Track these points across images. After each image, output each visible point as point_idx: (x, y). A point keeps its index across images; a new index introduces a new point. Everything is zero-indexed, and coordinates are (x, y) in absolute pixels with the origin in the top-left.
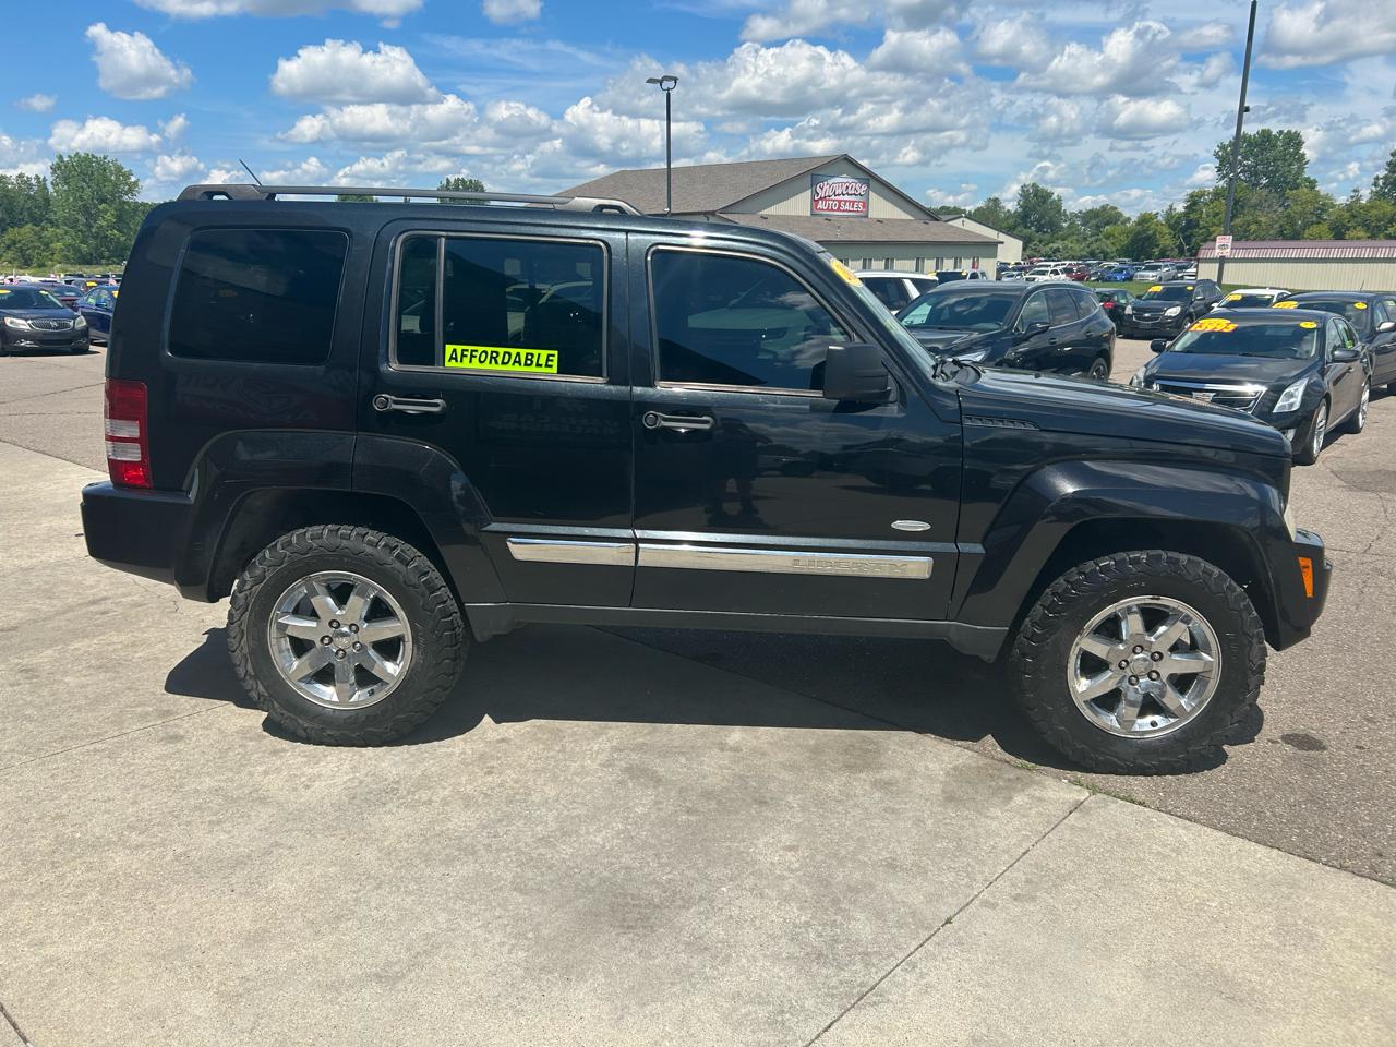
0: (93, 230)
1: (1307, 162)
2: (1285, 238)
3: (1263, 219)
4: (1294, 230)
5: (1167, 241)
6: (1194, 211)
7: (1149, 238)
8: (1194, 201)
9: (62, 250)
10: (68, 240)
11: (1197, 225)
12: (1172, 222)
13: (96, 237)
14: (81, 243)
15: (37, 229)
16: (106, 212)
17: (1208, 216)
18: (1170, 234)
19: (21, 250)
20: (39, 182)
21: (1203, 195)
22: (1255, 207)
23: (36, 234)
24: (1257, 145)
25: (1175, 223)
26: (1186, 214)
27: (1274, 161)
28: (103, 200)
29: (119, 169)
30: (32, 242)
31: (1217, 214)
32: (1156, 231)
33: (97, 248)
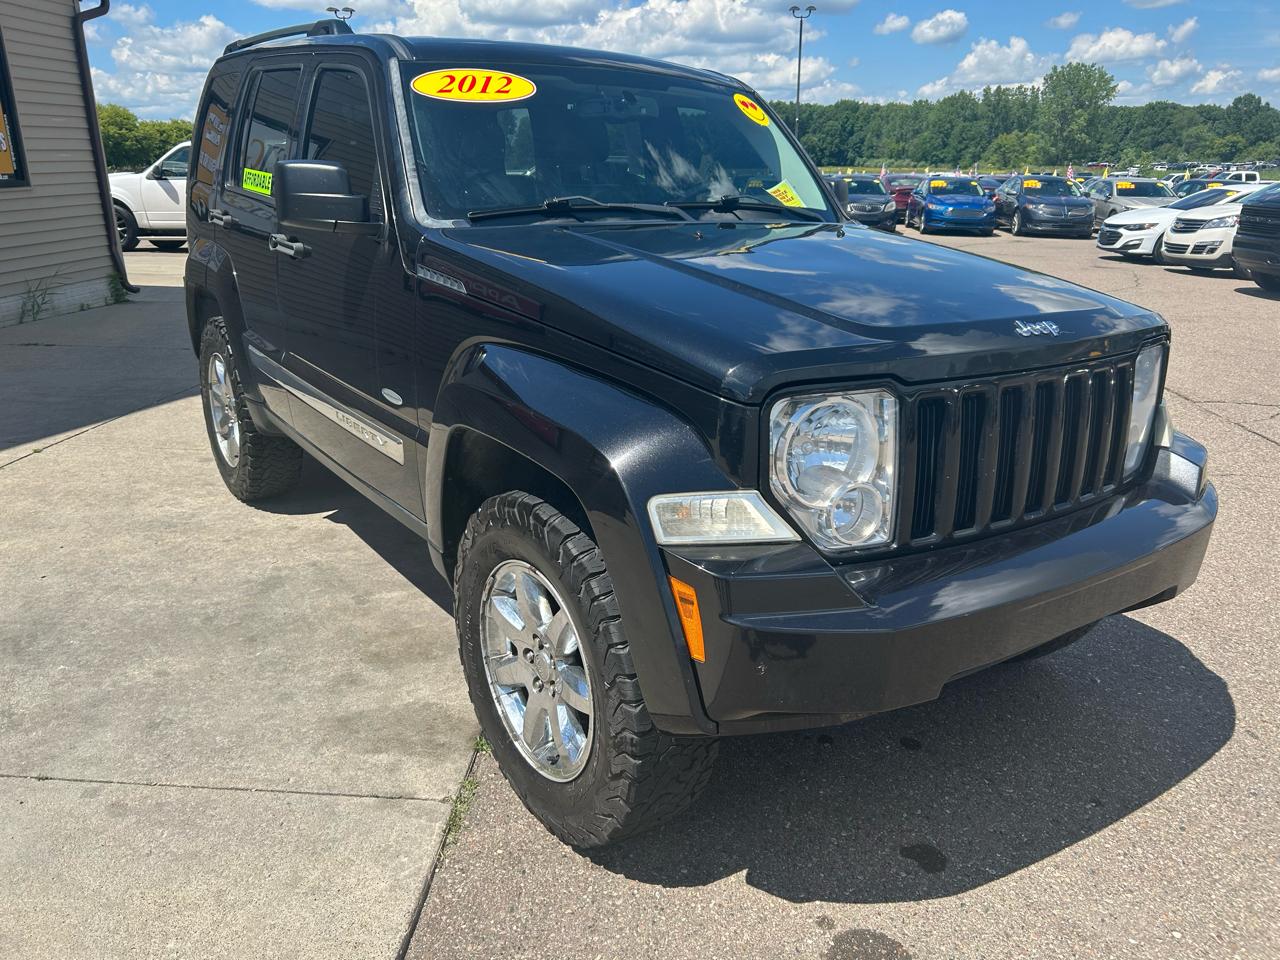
0: (1065, 134)
9: (1034, 153)
10: (1042, 143)
13: (1065, 140)
14: (1052, 146)
15: (1021, 134)
16: (1079, 116)
19: (1004, 153)
20: (1033, 93)
23: (1019, 138)
28: (1081, 106)
29: (1102, 75)
30: (1014, 146)
33: (1064, 151)
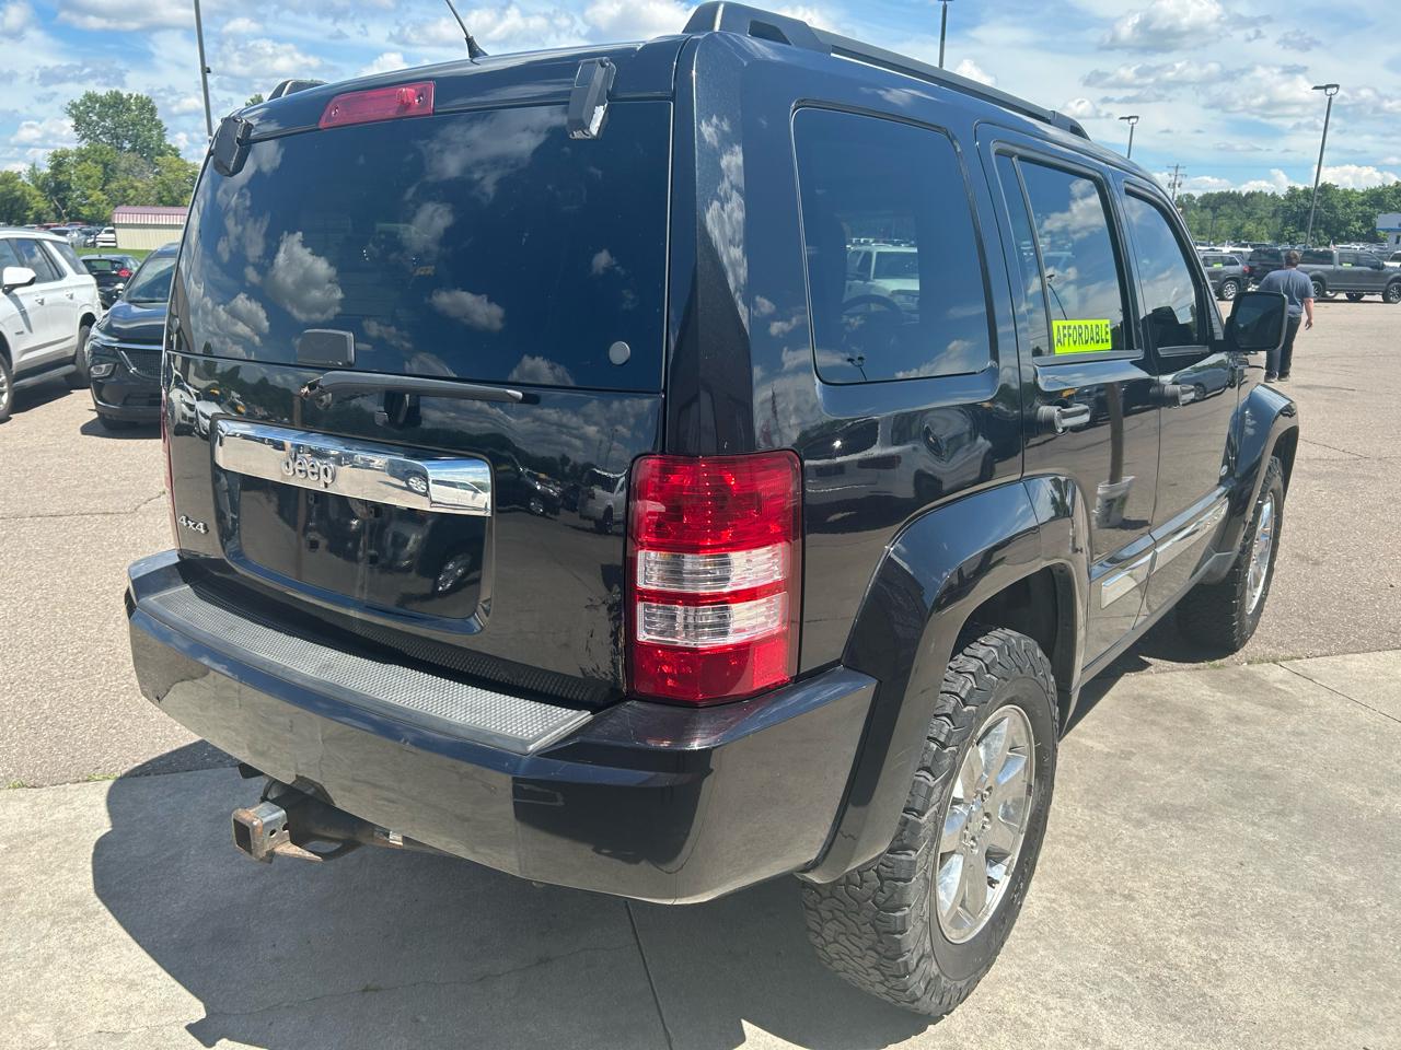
1: (165, 130)
2: (166, 204)
3: (139, 185)
4: (172, 197)
5: (40, 203)
6: (61, 172)
7: (17, 199)
8: (58, 162)
11: (69, 188)
12: (40, 183)
17: (79, 179)
18: (41, 196)
21: (67, 156)
22: (128, 171)
24: (111, 107)
25: (43, 184)
26: (54, 175)
27: (134, 124)
31: (88, 178)
32: (24, 192)
